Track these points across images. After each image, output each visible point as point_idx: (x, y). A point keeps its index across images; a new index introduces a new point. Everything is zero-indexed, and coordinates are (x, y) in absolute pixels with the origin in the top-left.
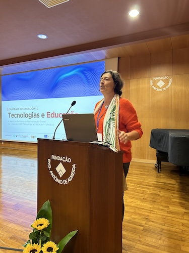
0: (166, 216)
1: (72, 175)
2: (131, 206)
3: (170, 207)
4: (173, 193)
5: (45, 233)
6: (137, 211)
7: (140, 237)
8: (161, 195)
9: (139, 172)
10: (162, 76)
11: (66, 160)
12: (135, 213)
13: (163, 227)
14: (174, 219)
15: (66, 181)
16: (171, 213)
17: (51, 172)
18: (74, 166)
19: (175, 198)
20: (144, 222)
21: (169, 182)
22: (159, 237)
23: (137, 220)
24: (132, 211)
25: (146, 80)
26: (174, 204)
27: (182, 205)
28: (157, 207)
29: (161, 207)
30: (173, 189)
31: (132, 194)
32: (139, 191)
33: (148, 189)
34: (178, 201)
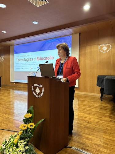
0: (99, 122)
1: (43, 92)
2: (80, 116)
3: (103, 118)
4: (107, 111)
5: (30, 120)
6: (83, 119)
7: (82, 130)
8: (100, 112)
9: (90, 100)
10: (106, 44)
11: (40, 86)
12: (82, 120)
13: (96, 126)
14: (103, 123)
15: (40, 96)
16: (103, 120)
17: (33, 92)
18: (43, 88)
19: (107, 113)
20: (86, 124)
21: (106, 106)
22: (92, 131)
23: (82, 123)
24: (81, 118)
25: (96, 46)
26: (106, 116)
27: (110, 117)
28: (95, 117)
29: (98, 118)
30: (107, 109)
31: (83, 111)
32: (87, 110)
33: (93, 108)
34: (108, 115)
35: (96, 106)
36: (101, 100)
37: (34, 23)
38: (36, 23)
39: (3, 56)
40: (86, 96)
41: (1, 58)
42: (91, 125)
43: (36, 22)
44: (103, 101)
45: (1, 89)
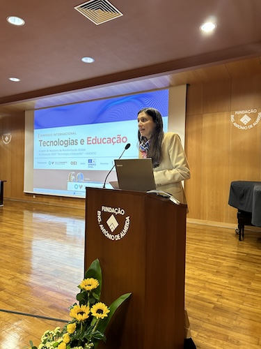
1: (126, 228)
2: (199, 280)
4: (258, 267)
5: (94, 294)
7: (209, 316)
8: (241, 268)
9: (213, 239)
10: (247, 109)
11: (119, 212)
13: (241, 306)
14: (256, 298)
15: (118, 236)
16: (253, 290)
18: (127, 218)
21: (253, 253)
22: (235, 317)
23: (206, 297)
24: (200, 285)
25: (225, 115)
26: (258, 280)
28: (235, 282)
29: (240, 283)
30: (258, 261)
32: (212, 263)
33: (224, 260)
35: (231, 254)
36: (240, 240)
37: (84, 60)
38: (90, 60)
39: (9, 134)
40: (203, 230)
41: (5, 137)
42: (227, 301)
43: (88, 58)
44: (243, 240)
45: (2, 210)
